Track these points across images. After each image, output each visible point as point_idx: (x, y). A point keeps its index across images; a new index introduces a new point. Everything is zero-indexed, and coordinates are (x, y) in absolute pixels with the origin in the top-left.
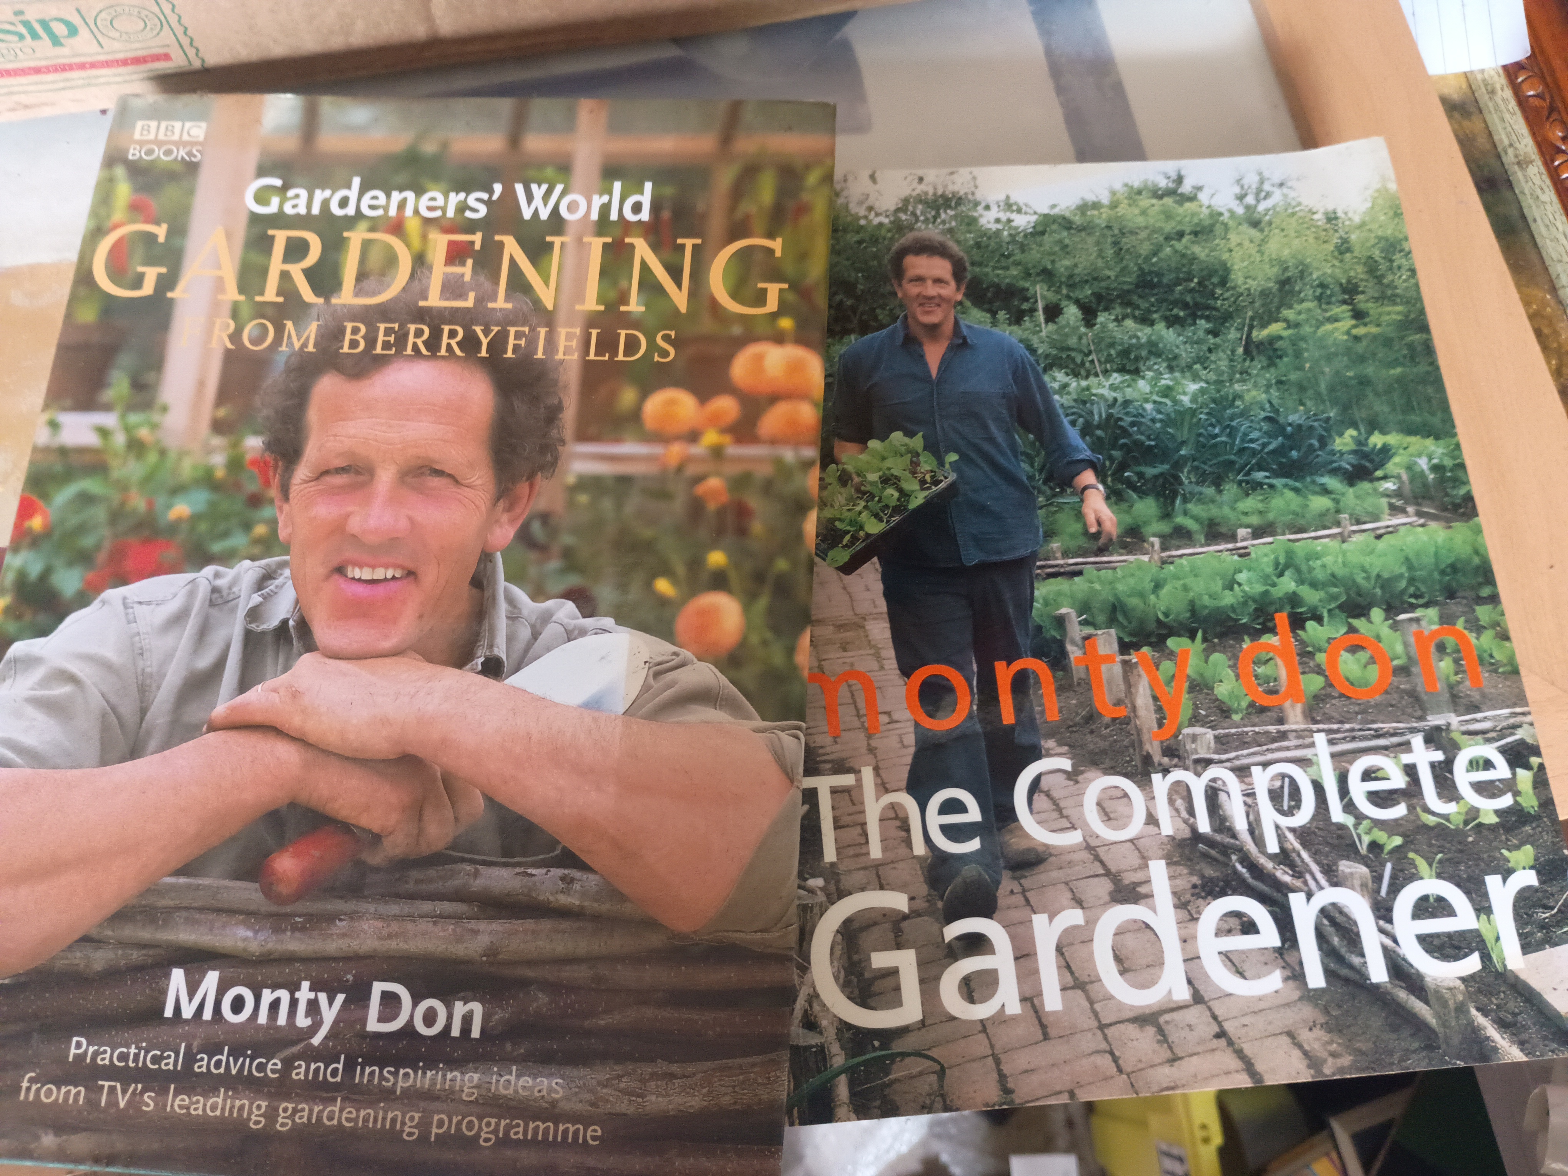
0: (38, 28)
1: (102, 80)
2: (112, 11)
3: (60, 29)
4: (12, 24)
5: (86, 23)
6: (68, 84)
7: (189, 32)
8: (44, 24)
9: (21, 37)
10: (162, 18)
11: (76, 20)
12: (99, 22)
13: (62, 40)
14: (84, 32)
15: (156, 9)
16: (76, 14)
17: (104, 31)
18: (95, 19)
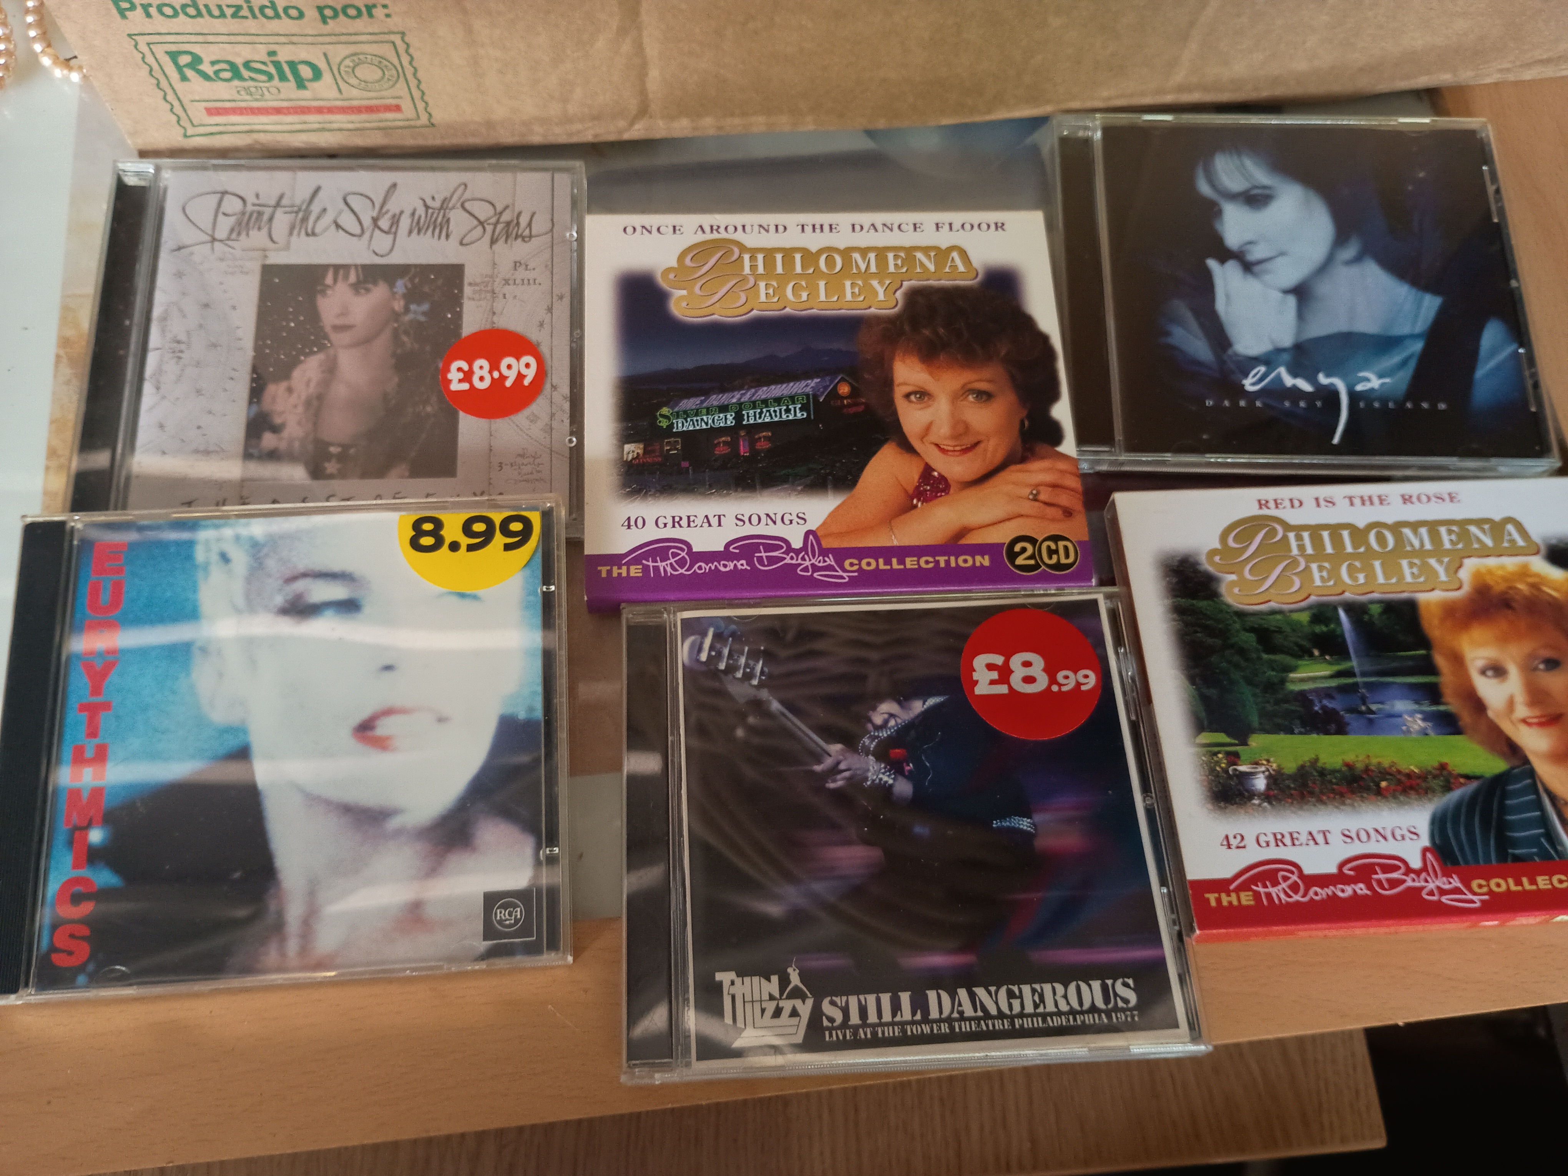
1: (335, 126)
2: (355, 58)
5: (331, 69)
6: (304, 127)
7: (423, 86)
10: (400, 69)
12: (342, 68)
13: (307, 84)
14: (327, 77)
16: (323, 58)
17: (346, 77)
18: (339, 65)
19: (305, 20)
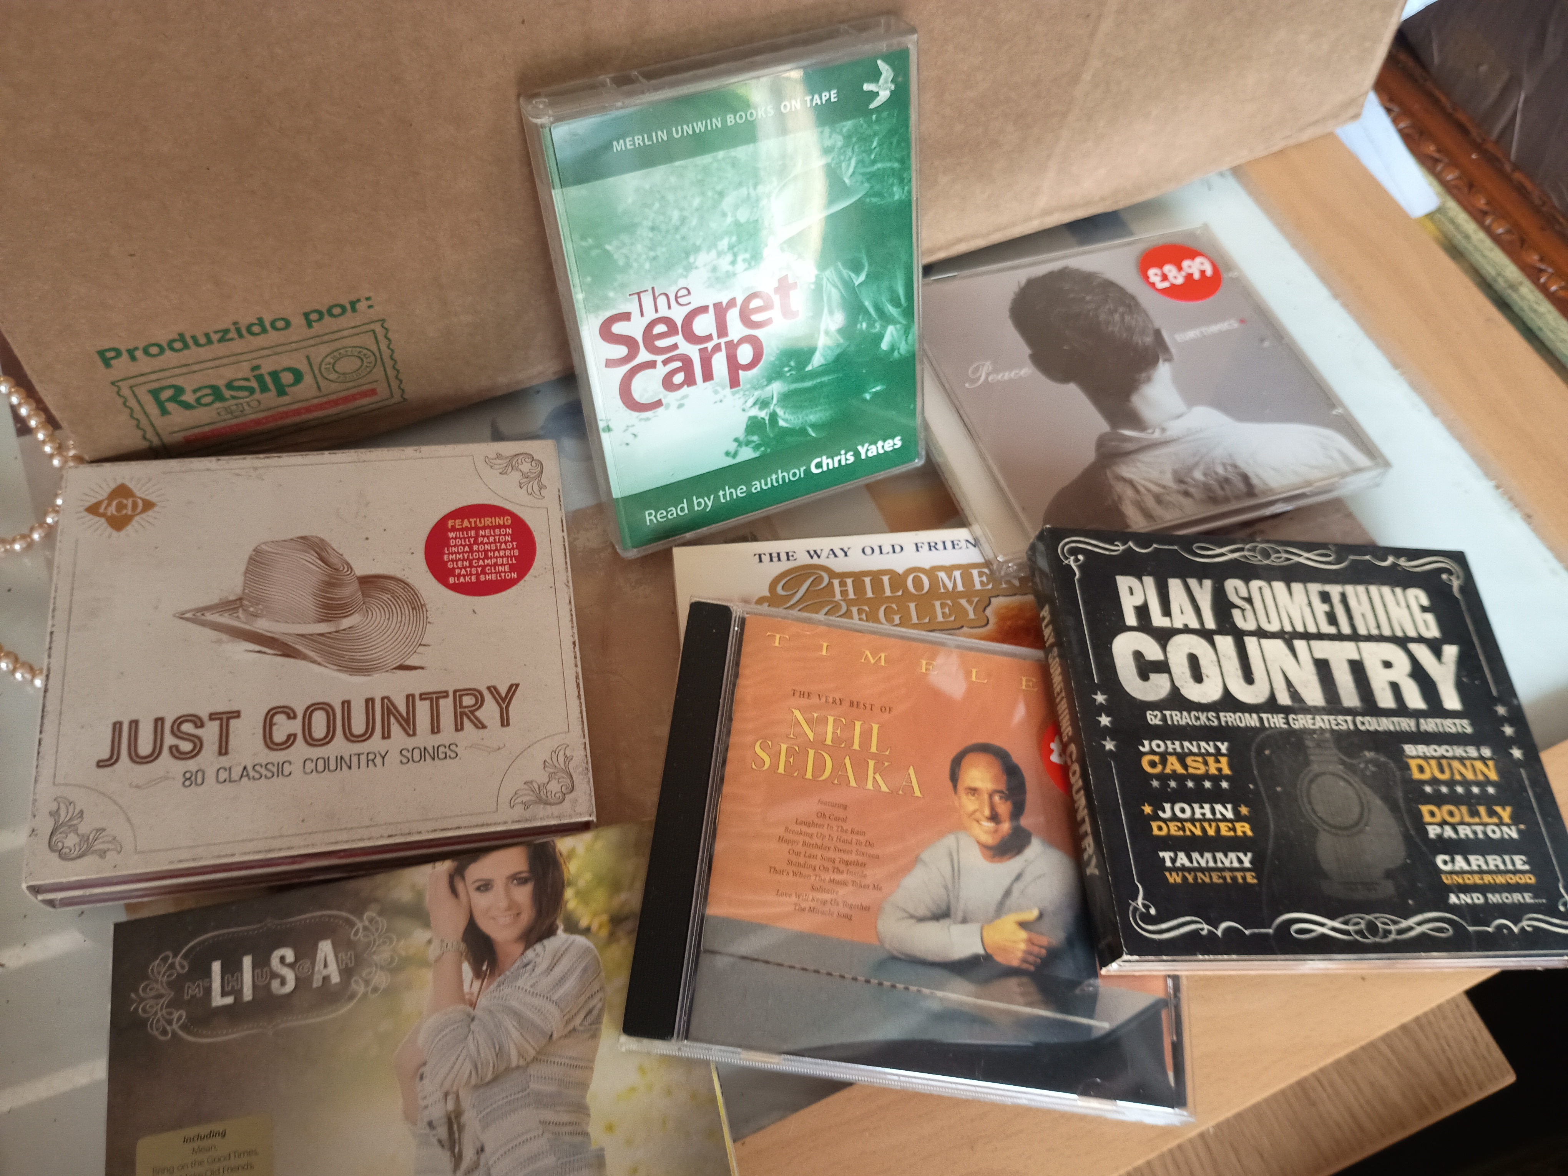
0: (268, 379)
2: (336, 354)
3: (287, 378)
4: (247, 380)
5: (312, 369)
7: (397, 366)
8: (275, 375)
9: (252, 391)
10: (378, 355)
11: (303, 367)
12: (323, 366)
13: (287, 389)
15: (374, 348)
17: (325, 374)
18: (320, 365)
19: (291, 329)
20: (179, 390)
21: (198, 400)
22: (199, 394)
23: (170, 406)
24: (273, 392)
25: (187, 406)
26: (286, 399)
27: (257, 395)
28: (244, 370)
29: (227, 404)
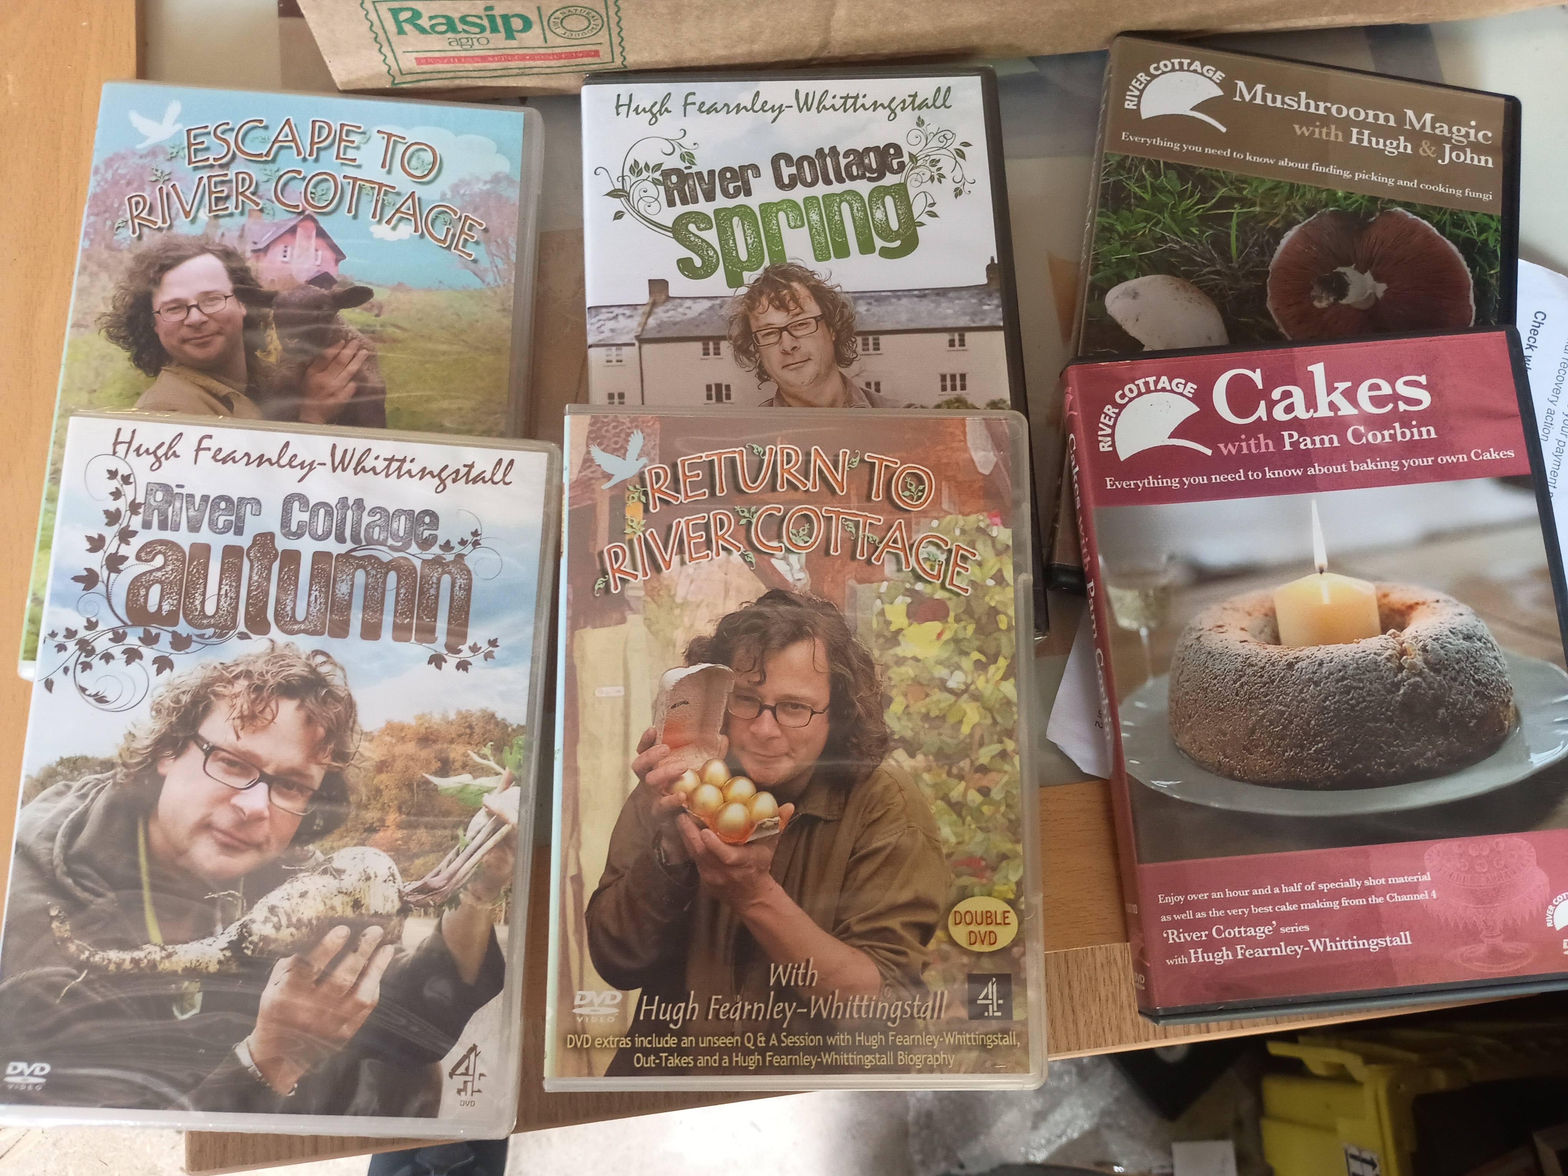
0: (499, 21)
2: (566, 10)
3: (517, 24)
4: (480, 18)
5: (541, 20)
7: (623, 34)
8: (506, 18)
9: (483, 29)
10: (605, 19)
11: (533, 17)
12: (552, 20)
13: (516, 34)
15: (603, 12)
16: (535, 11)
17: (553, 28)
18: (550, 17)
20: (417, 15)
21: (433, 27)
22: (434, 22)
23: (407, 27)
24: (503, 34)
25: (423, 30)
26: (514, 43)
27: (487, 34)
28: (479, 8)
29: (458, 36)
